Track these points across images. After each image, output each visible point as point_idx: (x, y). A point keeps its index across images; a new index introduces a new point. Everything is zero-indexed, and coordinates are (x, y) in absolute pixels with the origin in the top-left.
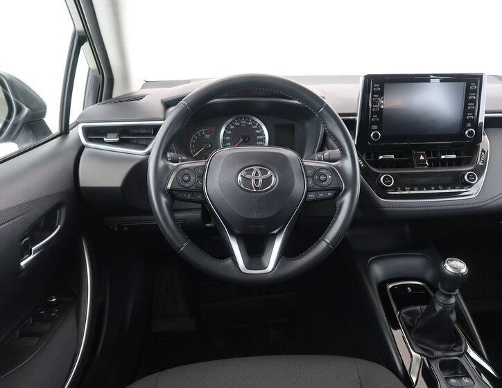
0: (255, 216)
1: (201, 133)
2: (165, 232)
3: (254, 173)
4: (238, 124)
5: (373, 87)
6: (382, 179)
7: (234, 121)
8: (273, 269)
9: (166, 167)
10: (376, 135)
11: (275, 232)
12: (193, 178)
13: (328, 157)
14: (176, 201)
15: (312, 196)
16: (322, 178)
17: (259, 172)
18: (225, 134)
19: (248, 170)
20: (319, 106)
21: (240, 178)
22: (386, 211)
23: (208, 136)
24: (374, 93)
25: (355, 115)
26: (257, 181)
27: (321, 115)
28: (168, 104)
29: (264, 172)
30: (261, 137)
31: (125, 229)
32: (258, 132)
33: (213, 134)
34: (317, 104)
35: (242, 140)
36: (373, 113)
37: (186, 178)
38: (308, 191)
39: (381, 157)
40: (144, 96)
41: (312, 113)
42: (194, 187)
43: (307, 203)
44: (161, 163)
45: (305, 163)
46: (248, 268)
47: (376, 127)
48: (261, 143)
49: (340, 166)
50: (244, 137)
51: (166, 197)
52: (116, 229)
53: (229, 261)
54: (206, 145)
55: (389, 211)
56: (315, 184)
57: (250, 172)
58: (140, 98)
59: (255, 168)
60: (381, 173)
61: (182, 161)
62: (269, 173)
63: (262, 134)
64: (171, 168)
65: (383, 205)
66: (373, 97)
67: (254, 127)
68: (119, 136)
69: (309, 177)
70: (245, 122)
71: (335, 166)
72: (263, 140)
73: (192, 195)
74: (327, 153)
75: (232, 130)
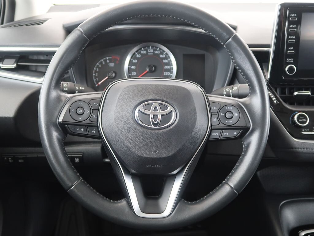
0: (153, 155)
1: (105, 61)
2: (55, 169)
3: (152, 108)
4: (145, 52)
5: (290, 17)
6: (296, 117)
7: (140, 49)
8: (171, 214)
9: (59, 98)
10: (291, 69)
11: (175, 172)
12: (87, 111)
13: (236, 92)
14: (68, 135)
15: (216, 135)
16: (228, 115)
17: (158, 107)
18: (131, 63)
19: (146, 105)
20: (227, 36)
21: (137, 114)
22: (300, 153)
23: (112, 65)
24: (290, 23)
25: (269, 46)
26: (155, 116)
27: (229, 46)
28: (68, 30)
29: (164, 108)
30: (168, 67)
31: (20, 161)
32: (165, 61)
33: (117, 62)
34: (225, 34)
35: (148, 70)
36: (289, 45)
37: (80, 111)
38: (212, 129)
39: (296, 93)
40: (45, 21)
41: (219, 43)
42: (88, 121)
43: (210, 142)
44: (54, 94)
45: (210, 99)
46: (143, 211)
47: (291, 60)
48: (168, 73)
49: (248, 103)
50: (150, 67)
51: (57, 130)
52: (10, 161)
53: (123, 203)
54: (110, 74)
55: (303, 153)
56: (220, 121)
57: (148, 107)
58: (41, 22)
59: (155, 103)
60: (295, 111)
61: (80, 91)
62: (170, 108)
63: (169, 64)
64: (64, 99)
65: (297, 146)
66: (289, 28)
67: (161, 56)
68: (17, 62)
69: (214, 113)
70: (152, 51)
71: (243, 103)
72: (170, 70)
73: (86, 130)
74: (236, 88)
75: (138, 59)
